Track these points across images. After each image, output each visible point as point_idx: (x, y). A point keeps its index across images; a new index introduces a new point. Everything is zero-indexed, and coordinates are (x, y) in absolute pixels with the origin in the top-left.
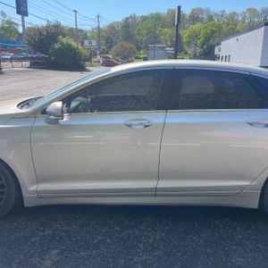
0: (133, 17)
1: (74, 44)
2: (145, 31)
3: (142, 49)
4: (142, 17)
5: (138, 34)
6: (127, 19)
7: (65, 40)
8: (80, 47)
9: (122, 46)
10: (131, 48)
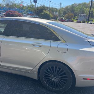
0: (76, 4)
1: (48, 13)
2: (79, 9)
3: (77, 16)
4: (79, 4)
5: (76, 10)
6: (73, 4)
7: (45, 12)
8: (50, 14)
9: (69, 14)
10: (72, 15)
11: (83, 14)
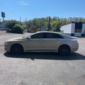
0: (36, 19)
2: (40, 23)
3: (39, 28)
4: (39, 19)
5: (38, 23)
6: (34, 19)
7: (17, 25)
8: (21, 27)
9: (33, 27)
10: (36, 28)
11: (44, 26)
